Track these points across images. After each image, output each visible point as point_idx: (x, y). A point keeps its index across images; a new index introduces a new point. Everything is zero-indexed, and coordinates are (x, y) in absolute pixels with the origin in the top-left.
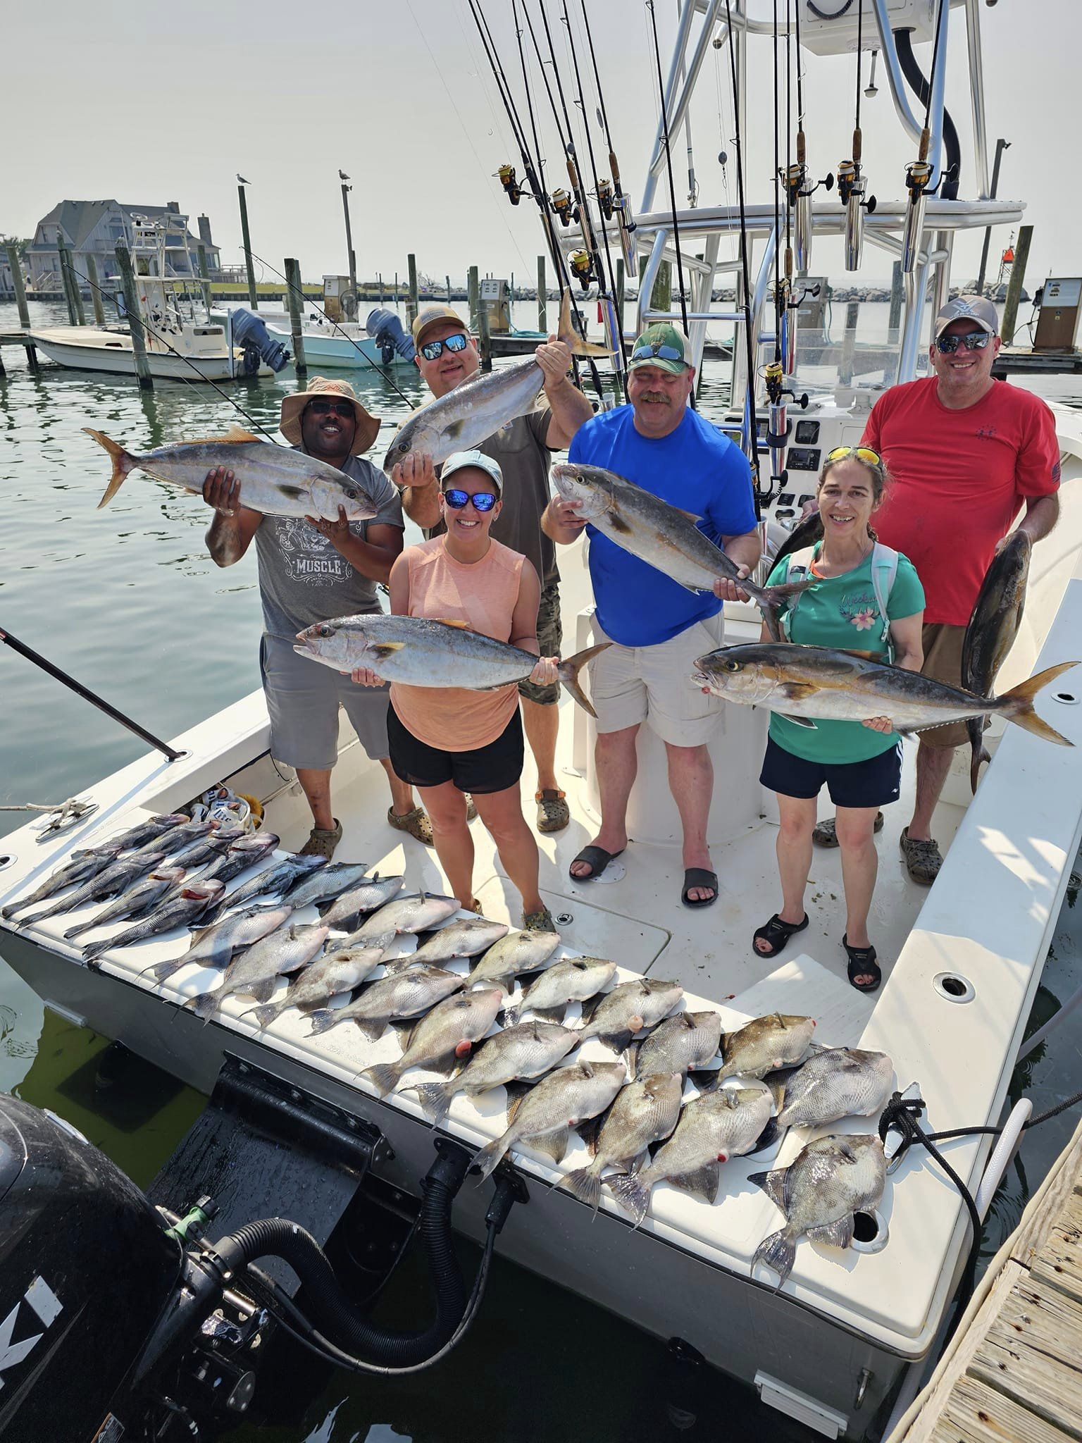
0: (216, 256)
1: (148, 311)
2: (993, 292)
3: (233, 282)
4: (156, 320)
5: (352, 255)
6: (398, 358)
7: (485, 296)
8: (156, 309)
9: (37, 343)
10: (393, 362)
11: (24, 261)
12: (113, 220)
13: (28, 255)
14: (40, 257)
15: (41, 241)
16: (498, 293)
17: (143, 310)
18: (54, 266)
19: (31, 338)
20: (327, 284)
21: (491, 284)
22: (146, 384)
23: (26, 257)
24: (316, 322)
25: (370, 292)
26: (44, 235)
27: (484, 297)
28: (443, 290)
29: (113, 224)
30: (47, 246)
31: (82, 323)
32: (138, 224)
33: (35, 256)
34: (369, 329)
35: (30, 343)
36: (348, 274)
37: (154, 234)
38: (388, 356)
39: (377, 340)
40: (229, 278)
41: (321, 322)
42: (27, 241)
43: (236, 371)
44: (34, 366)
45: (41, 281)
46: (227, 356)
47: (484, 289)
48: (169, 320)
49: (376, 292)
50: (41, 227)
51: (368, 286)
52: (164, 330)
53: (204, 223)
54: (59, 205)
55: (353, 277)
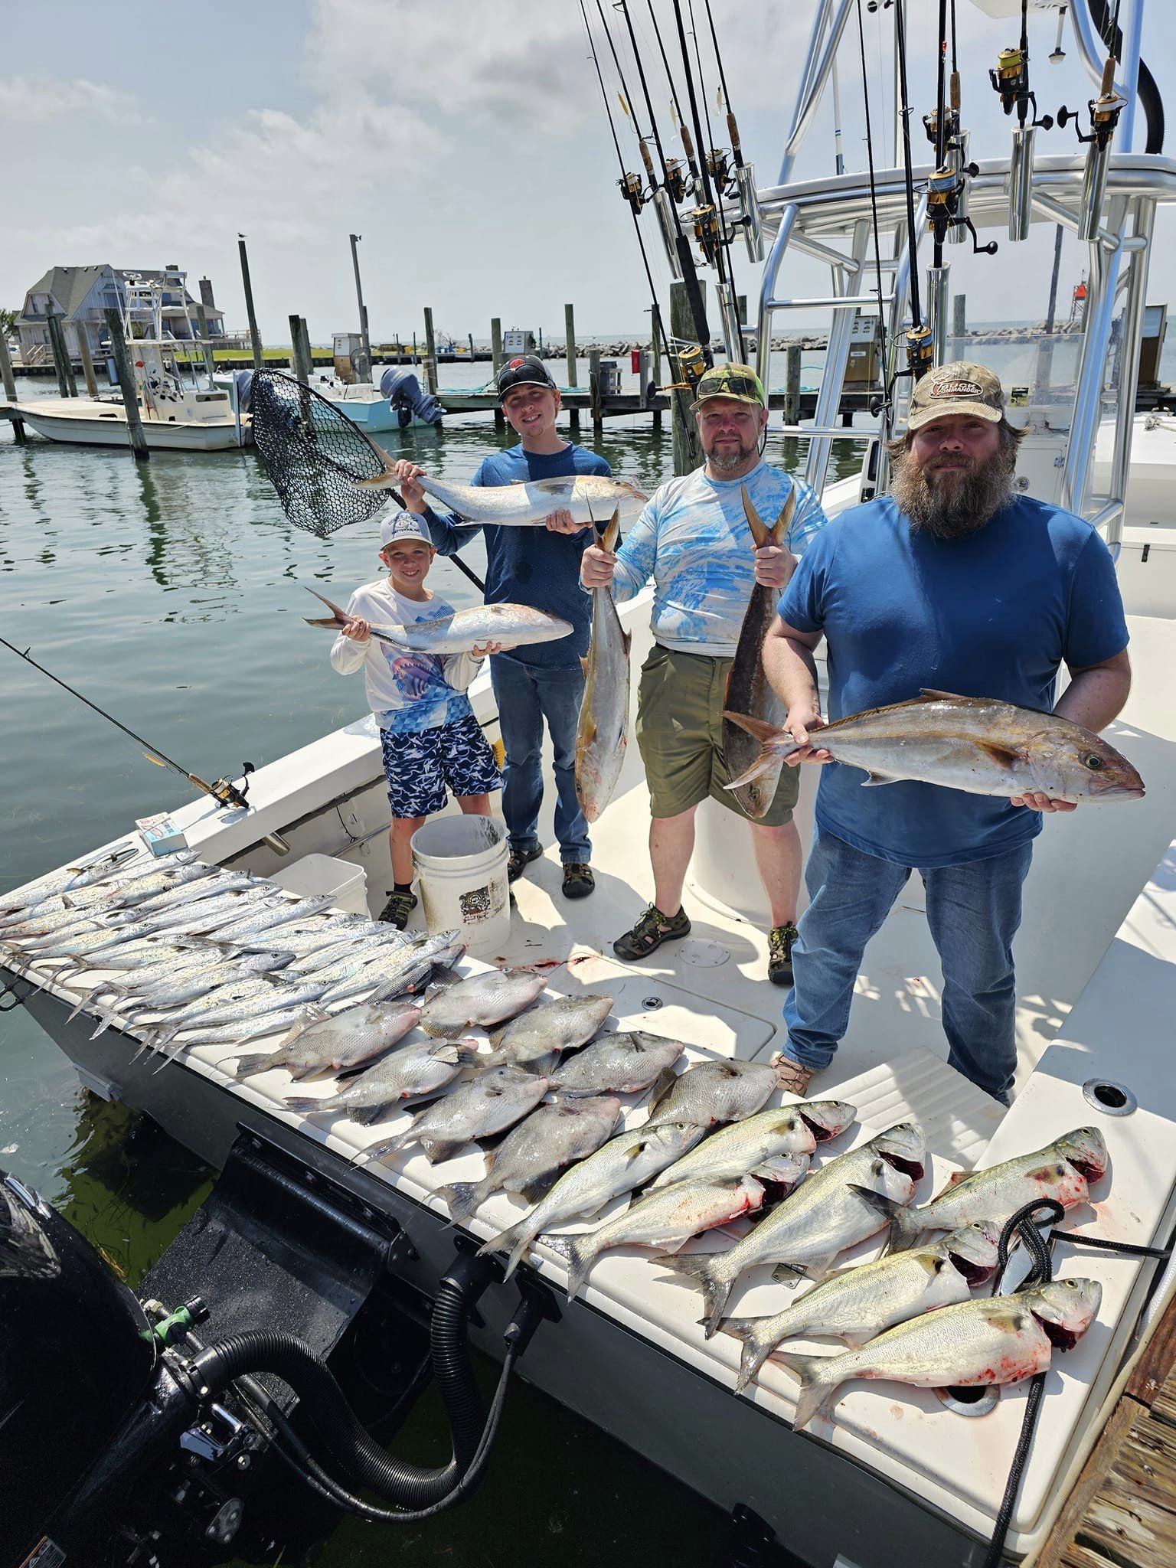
0: (219, 321)
1: (145, 379)
2: (1065, 331)
3: (238, 348)
4: (154, 387)
5: (364, 311)
6: (416, 421)
7: (509, 349)
8: (153, 375)
9: (25, 417)
10: (410, 425)
11: (13, 334)
12: (107, 286)
13: (17, 328)
14: (30, 329)
15: (31, 312)
16: (523, 346)
17: (139, 377)
18: (46, 338)
19: (18, 411)
20: (337, 343)
21: (515, 336)
22: (142, 454)
23: (13, 329)
24: (326, 385)
25: (386, 354)
26: (34, 306)
27: (507, 351)
28: (465, 350)
29: (108, 291)
30: (37, 317)
31: (74, 395)
32: (132, 283)
33: (24, 329)
34: (383, 390)
35: (17, 417)
36: (359, 332)
37: (149, 293)
38: (404, 419)
39: (393, 402)
40: (235, 345)
41: (332, 384)
42: (16, 313)
43: (243, 439)
44: (21, 439)
45: (32, 355)
46: (234, 423)
47: (507, 342)
48: (168, 386)
49: (394, 354)
50: (30, 297)
51: (383, 348)
52: (163, 397)
53: (206, 286)
54: (49, 272)
55: (366, 337)
